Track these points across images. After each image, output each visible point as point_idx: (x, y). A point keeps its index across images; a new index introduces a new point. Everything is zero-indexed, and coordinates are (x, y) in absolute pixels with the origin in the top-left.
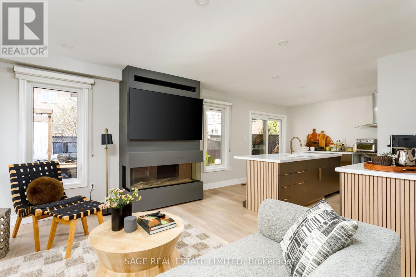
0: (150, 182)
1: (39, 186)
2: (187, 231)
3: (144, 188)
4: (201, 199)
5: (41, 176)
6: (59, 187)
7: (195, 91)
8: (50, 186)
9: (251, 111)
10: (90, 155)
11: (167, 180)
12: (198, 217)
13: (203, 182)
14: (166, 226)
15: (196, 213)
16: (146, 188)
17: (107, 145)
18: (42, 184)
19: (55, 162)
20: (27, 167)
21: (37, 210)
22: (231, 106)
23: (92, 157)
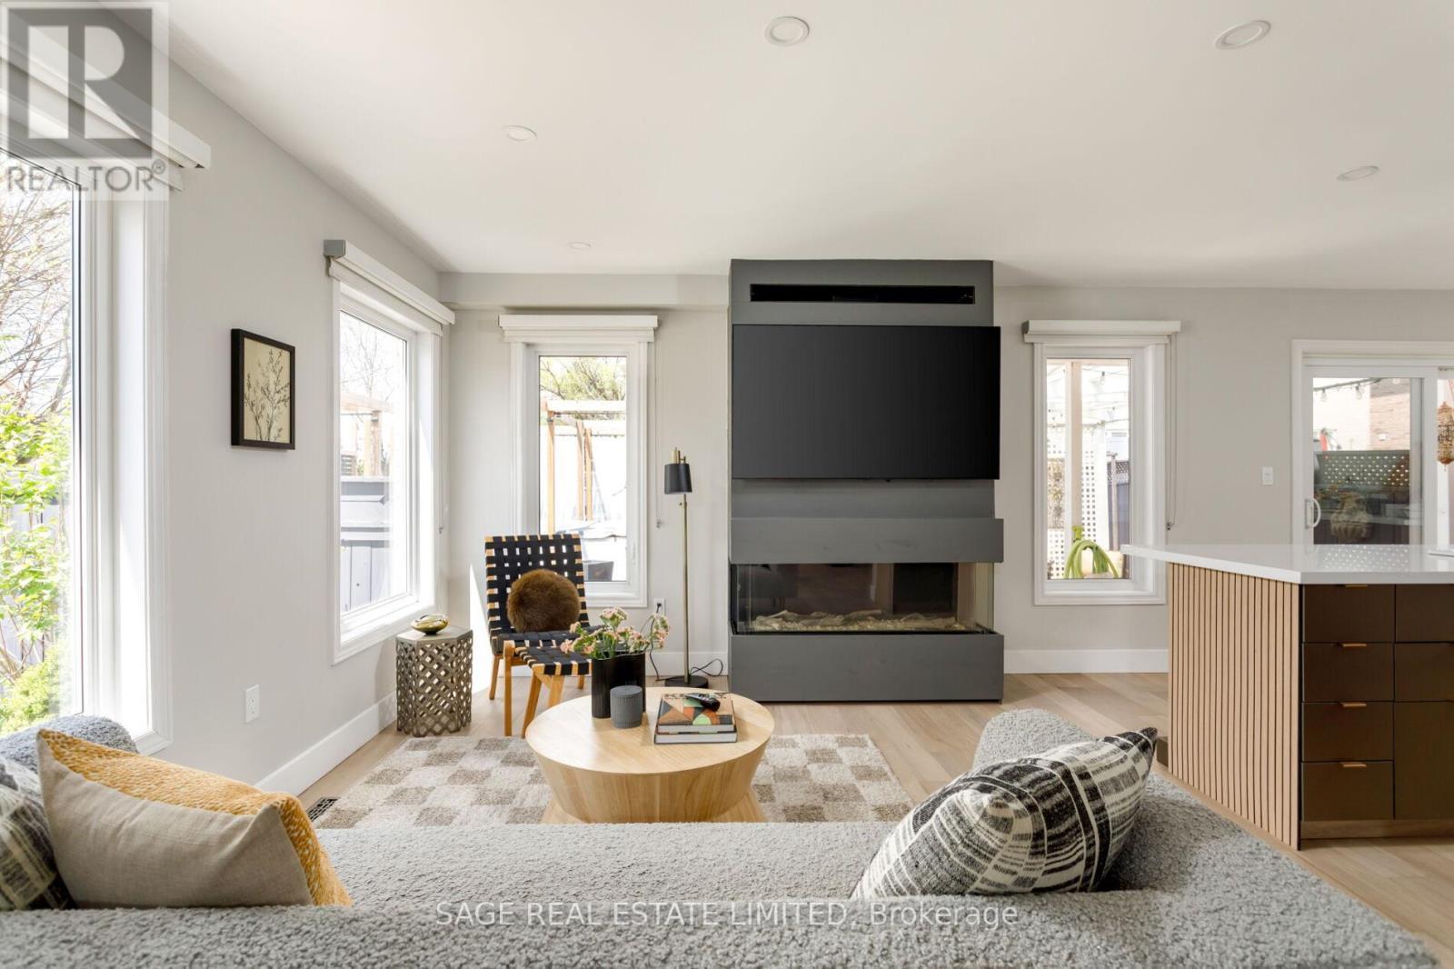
0: (814, 614)
1: (528, 590)
2: (859, 785)
3: (785, 630)
4: (996, 701)
5: (541, 567)
6: (569, 598)
7: (971, 301)
8: (549, 592)
9: (1300, 346)
10: (654, 524)
11: (870, 615)
12: (937, 755)
13: (1003, 636)
14: (704, 731)
15: (939, 740)
16: (792, 630)
17: (685, 496)
18: (533, 587)
19: (573, 537)
20: (516, 544)
21: (505, 642)
22: (1177, 333)
23: (658, 527)
